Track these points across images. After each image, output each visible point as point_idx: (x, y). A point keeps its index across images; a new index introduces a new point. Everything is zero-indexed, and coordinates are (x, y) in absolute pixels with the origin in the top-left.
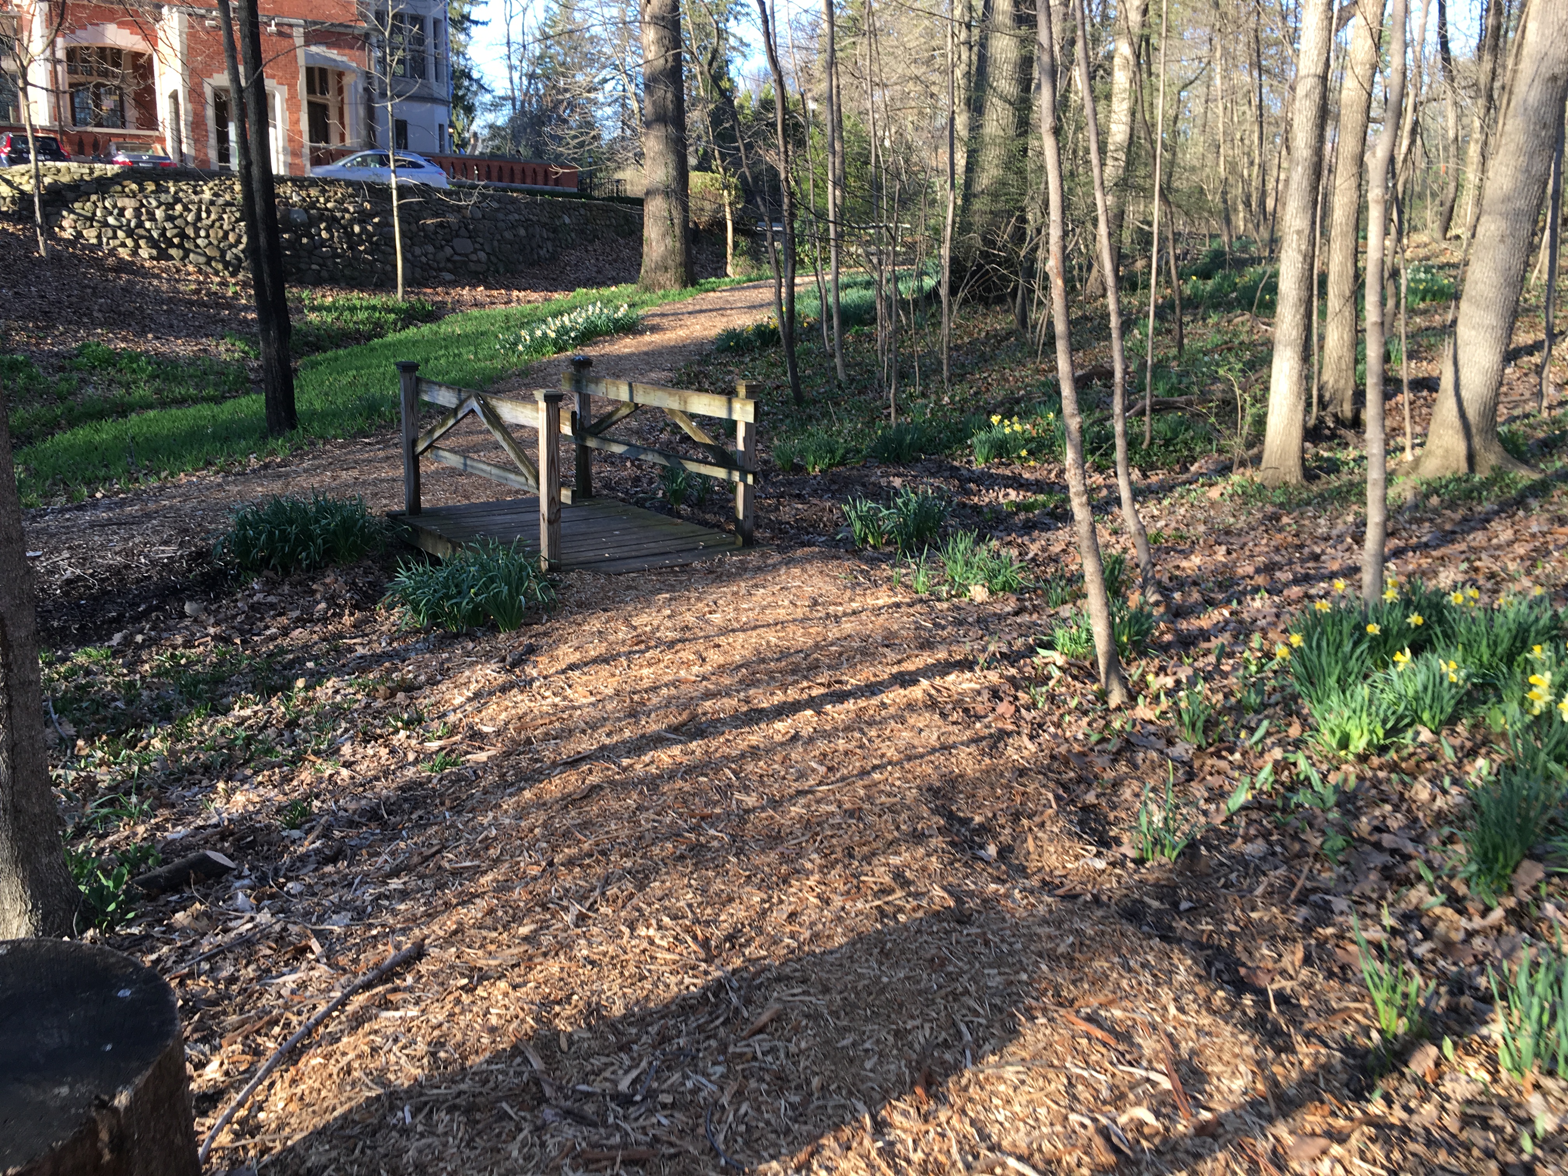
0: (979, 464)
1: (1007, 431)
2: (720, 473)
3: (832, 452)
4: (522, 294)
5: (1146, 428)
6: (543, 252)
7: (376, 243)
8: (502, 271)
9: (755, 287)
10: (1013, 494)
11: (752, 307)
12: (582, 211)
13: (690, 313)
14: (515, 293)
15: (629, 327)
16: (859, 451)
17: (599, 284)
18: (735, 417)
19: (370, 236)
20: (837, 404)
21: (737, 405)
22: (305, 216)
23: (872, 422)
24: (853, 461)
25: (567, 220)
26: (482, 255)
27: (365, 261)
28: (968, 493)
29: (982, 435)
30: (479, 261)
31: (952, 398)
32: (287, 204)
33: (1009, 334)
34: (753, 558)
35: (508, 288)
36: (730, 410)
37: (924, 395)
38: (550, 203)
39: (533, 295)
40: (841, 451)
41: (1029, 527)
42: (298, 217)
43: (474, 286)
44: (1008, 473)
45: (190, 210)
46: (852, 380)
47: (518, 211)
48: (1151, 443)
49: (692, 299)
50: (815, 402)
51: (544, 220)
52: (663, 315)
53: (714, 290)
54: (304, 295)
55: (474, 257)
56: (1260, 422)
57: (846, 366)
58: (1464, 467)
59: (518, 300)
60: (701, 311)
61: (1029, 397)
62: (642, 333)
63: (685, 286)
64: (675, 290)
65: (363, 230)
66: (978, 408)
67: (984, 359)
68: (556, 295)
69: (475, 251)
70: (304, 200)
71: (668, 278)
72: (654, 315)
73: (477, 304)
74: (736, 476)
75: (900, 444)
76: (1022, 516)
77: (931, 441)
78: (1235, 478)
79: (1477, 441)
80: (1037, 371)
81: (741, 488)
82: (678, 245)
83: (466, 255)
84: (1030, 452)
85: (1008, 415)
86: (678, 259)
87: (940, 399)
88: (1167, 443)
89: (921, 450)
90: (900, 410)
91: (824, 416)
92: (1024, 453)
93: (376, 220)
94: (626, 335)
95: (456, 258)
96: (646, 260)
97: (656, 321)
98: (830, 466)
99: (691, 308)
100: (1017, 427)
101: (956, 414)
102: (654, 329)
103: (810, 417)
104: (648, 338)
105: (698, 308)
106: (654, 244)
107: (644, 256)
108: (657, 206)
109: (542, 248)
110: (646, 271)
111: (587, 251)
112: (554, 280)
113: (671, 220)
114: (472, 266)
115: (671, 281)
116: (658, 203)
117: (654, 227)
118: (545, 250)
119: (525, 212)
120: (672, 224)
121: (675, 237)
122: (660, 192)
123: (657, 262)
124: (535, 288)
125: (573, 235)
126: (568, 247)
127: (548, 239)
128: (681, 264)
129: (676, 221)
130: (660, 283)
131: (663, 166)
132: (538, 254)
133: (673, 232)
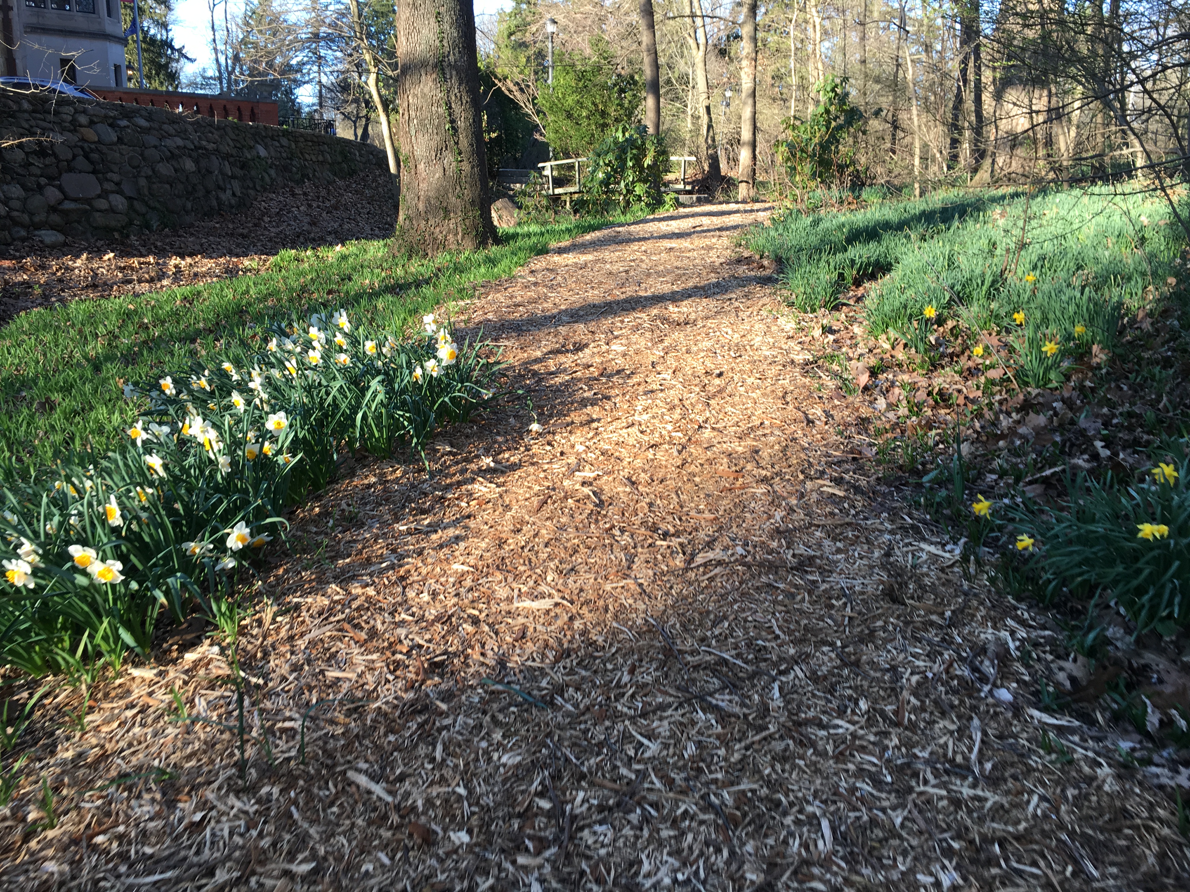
4: (185, 263)
6: (225, 197)
8: (155, 225)
12: (284, 141)
14: (175, 261)
17: (316, 243)
25: (263, 152)
26: (119, 202)
30: (112, 210)
35: (162, 253)
39: (207, 264)
43: (97, 252)
47: (182, 133)
51: (226, 149)
55: (102, 204)
59: (178, 272)
68: (246, 262)
69: (104, 194)
71: (452, 229)
73: (95, 284)
82: (466, 167)
83: (88, 201)
86: (468, 194)
95: (68, 205)
106: (421, 167)
107: (404, 190)
108: (424, 95)
109: (224, 190)
110: (409, 218)
111: (293, 195)
112: (243, 236)
113: (452, 122)
114: (99, 219)
115: (456, 234)
116: (426, 90)
117: (420, 136)
118: (229, 192)
119: (194, 136)
120: (455, 129)
121: (460, 153)
122: (429, 68)
123: (428, 200)
124: (207, 252)
125: (272, 172)
126: (265, 190)
127: (234, 177)
128: (473, 203)
129: (461, 124)
130: (435, 239)
131: (433, 20)
132: (218, 198)
133: (457, 143)
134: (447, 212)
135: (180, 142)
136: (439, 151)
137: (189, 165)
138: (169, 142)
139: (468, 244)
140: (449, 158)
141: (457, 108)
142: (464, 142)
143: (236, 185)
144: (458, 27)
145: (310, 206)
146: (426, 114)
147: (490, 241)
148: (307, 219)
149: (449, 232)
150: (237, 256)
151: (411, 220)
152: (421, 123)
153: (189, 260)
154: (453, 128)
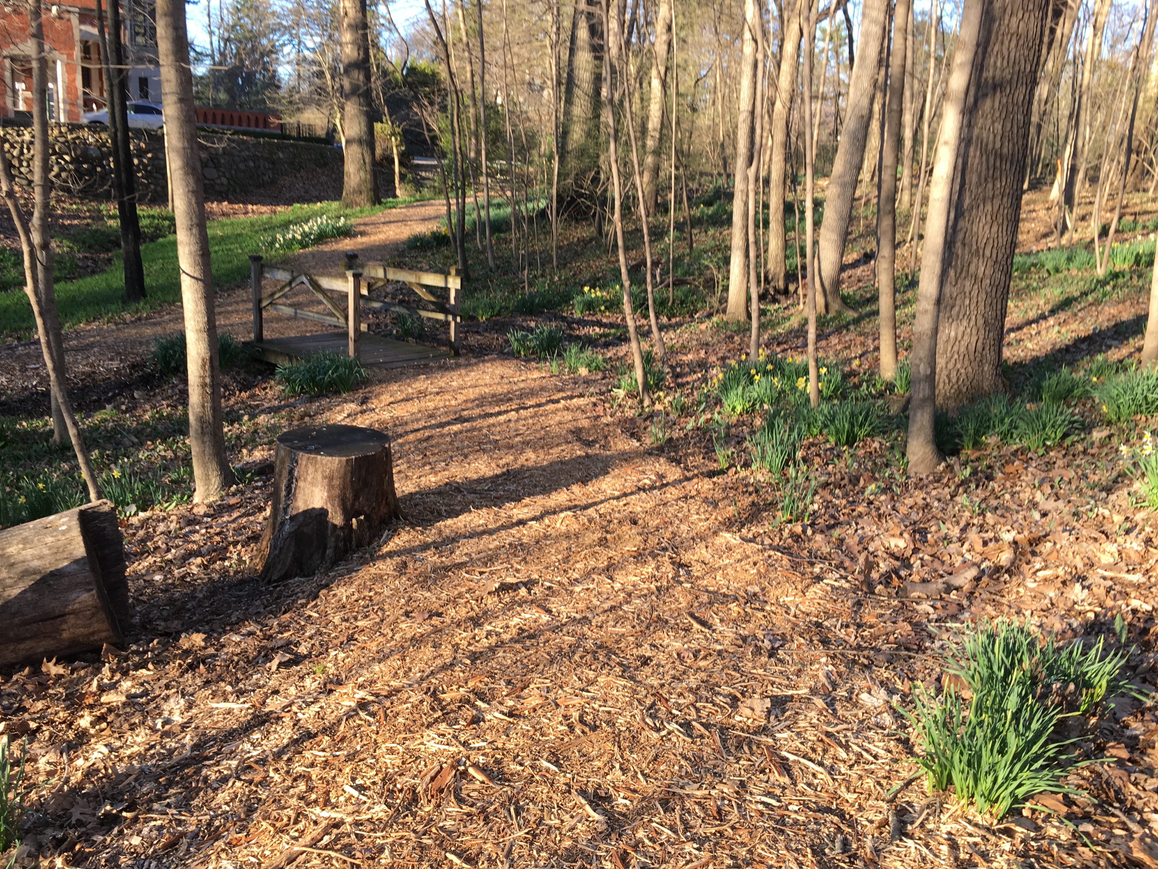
0: (577, 315)
1: (593, 296)
2: (441, 316)
3: (492, 308)
4: (255, 207)
5: (671, 294)
6: (266, 178)
7: (150, 172)
8: (238, 190)
9: (422, 206)
10: (597, 329)
11: (424, 220)
12: (291, 149)
13: (384, 223)
14: (250, 207)
15: (346, 233)
16: (507, 308)
17: (309, 201)
18: (449, 286)
19: (145, 166)
20: (491, 281)
21: (450, 280)
22: (99, 152)
23: (513, 292)
24: (504, 313)
25: (281, 155)
26: (224, 180)
27: (142, 184)
28: (573, 329)
29: (579, 298)
30: (222, 184)
31: (560, 278)
32: (85, 144)
33: (591, 240)
34: (462, 361)
35: (244, 203)
36: (446, 282)
37: (542, 276)
38: (269, 143)
39: (264, 209)
40: (497, 308)
41: (607, 345)
42: (94, 153)
43: (220, 202)
44: (594, 319)
45: (15, 148)
46: (498, 267)
47: (248, 149)
48: (673, 302)
49: (380, 214)
50: (478, 280)
51: (266, 155)
52: (365, 224)
53: (394, 207)
54: (102, 208)
55: (218, 181)
56: (726, 289)
57: (494, 258)
58: (823, 311)
59: (253, 211)
60: (390, 222)
61: (604, 277)
62: (355, 235)
63: (374, 204)
64: (368, 207)
65: (141, 162)
66: (575, 283)
67: (577, 255)
68: (279, 209)
69: (219, 177)
70: (97, 141)
71: (363, 199)
72: (360, 224)
73: (224, 214)
74: (450, 318)
75: (532, 303)
76: (603, 339)
77: (549, 301)
78: (715, 319)
79: (830, 298)
80: (609, 262)
81: (453, 324)
82: (368, 177)
83: (213, 180)
84: (606, 308)
85: (593, 287)
86: (369, 186)
87: (552, 279)
88: (682, 303)
89: (544, 307)
90: (530, 285)
91: (484, 288)
92: (603, 308)
93: (150, 155)
94: (345, 237)
95: (206, 182)
96: (346, 186)
97: (362, 228)
98: (492, 316)
99: (383, 220)
100: (599, 294)
101: (563, 287)
102: (363, 234)
103: (475, 289)
104: (360, 239)
105: (387, 220)
106: (352, 176)
107: (345, 184)
110: (347, 194)
111: (296, 177)
112: (276, 197)
113: (364, 160)
114: (217, 188)
117: (352, 165)
118: (267, 176)
119: (252, 150)
121: (366, 172)
123: (354, 188)
124: (263, 204)
125: (286, 166)
126: (283, 175)
127: (269, 169)
128: (371, 190)
130: (356, 202)
133: (365, 168)
136: (359, 170)
137: (251, 164)
138: (243, 154)
139: (368, 204)
140: (362, 173)
141: (365, 157)
143: (270, 172)
144: (367, 126)
148: (304, 189)
150: (275, 205)
154: (364, 162)
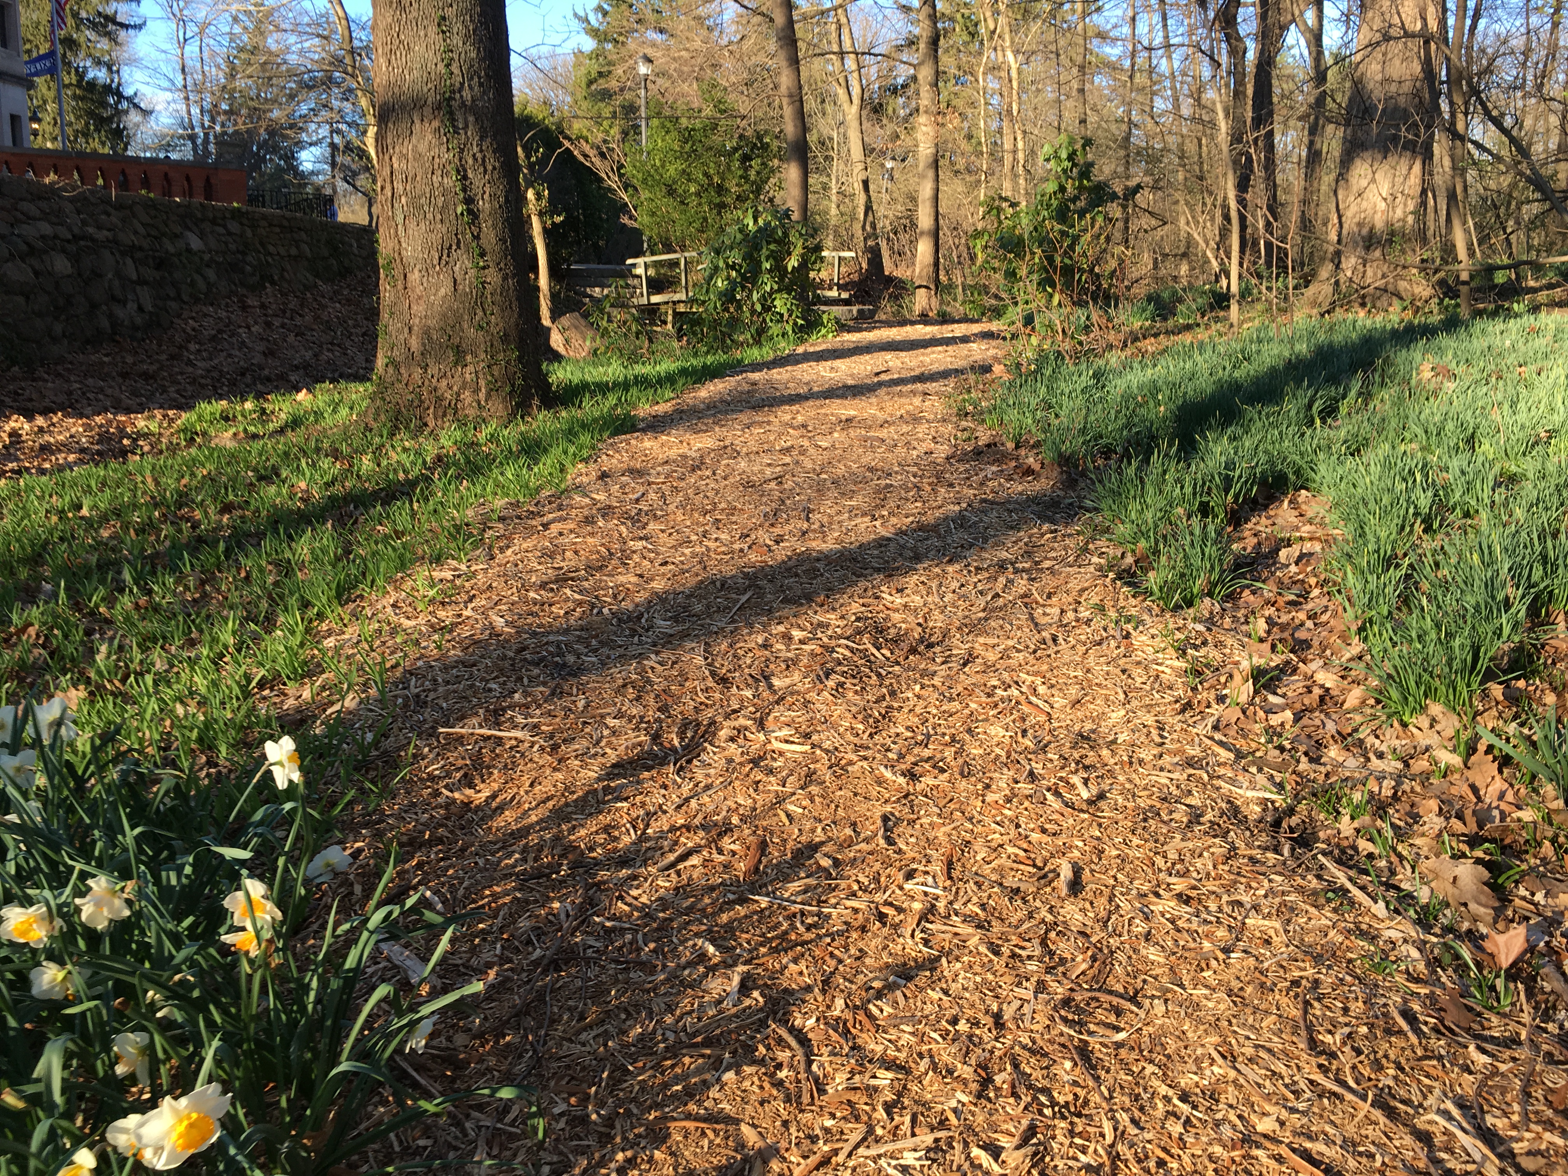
4: (32, 425)
25: (195, 243)
51: (129, 239)
68: (140, 422)
82: (493, 277)
96: (390, 325)
106: (415, 277)
107: (385, 316)
108: (418, 157)
109: (124, 303)
110: (392, 363)
111: (244, 308)
112: (147, 377)
113: (469, 201)
115: (477, 390)
116: (422, 147)
117: (412, 225)
118: (132, 306)
119: (74, 220)
120: (473, 214)
121: (482, 255)
122: (427, 111)
123: (427, 332)
124: (75, 406)
125: (211, 274)
126: (197, 300)
127: (141, 282)
128: (505, 338)
129: (484, 205)
130: (440, 399)
131: (433, 30)
132: (111, 316)
133: (477, 238)
134: (460, 354)
135: (46, 228)
136: (446, 251)
138: (27, 229)
139: (498, 407)
140: (463, 263)
141: (477, 179)
142: (490, 236)
143: (145, 294)
144: (478, 42)
145: (268, 324)
146: (421, 186)
147: (536, 402)
148: (261, 347)
149: (464, 386)
150: (128, 411)
151: (397, 367)
152: (414, 203)
153: (40, 421)
154: (470, 212)
